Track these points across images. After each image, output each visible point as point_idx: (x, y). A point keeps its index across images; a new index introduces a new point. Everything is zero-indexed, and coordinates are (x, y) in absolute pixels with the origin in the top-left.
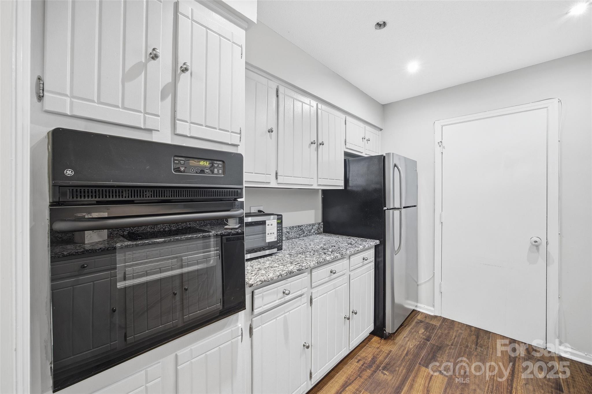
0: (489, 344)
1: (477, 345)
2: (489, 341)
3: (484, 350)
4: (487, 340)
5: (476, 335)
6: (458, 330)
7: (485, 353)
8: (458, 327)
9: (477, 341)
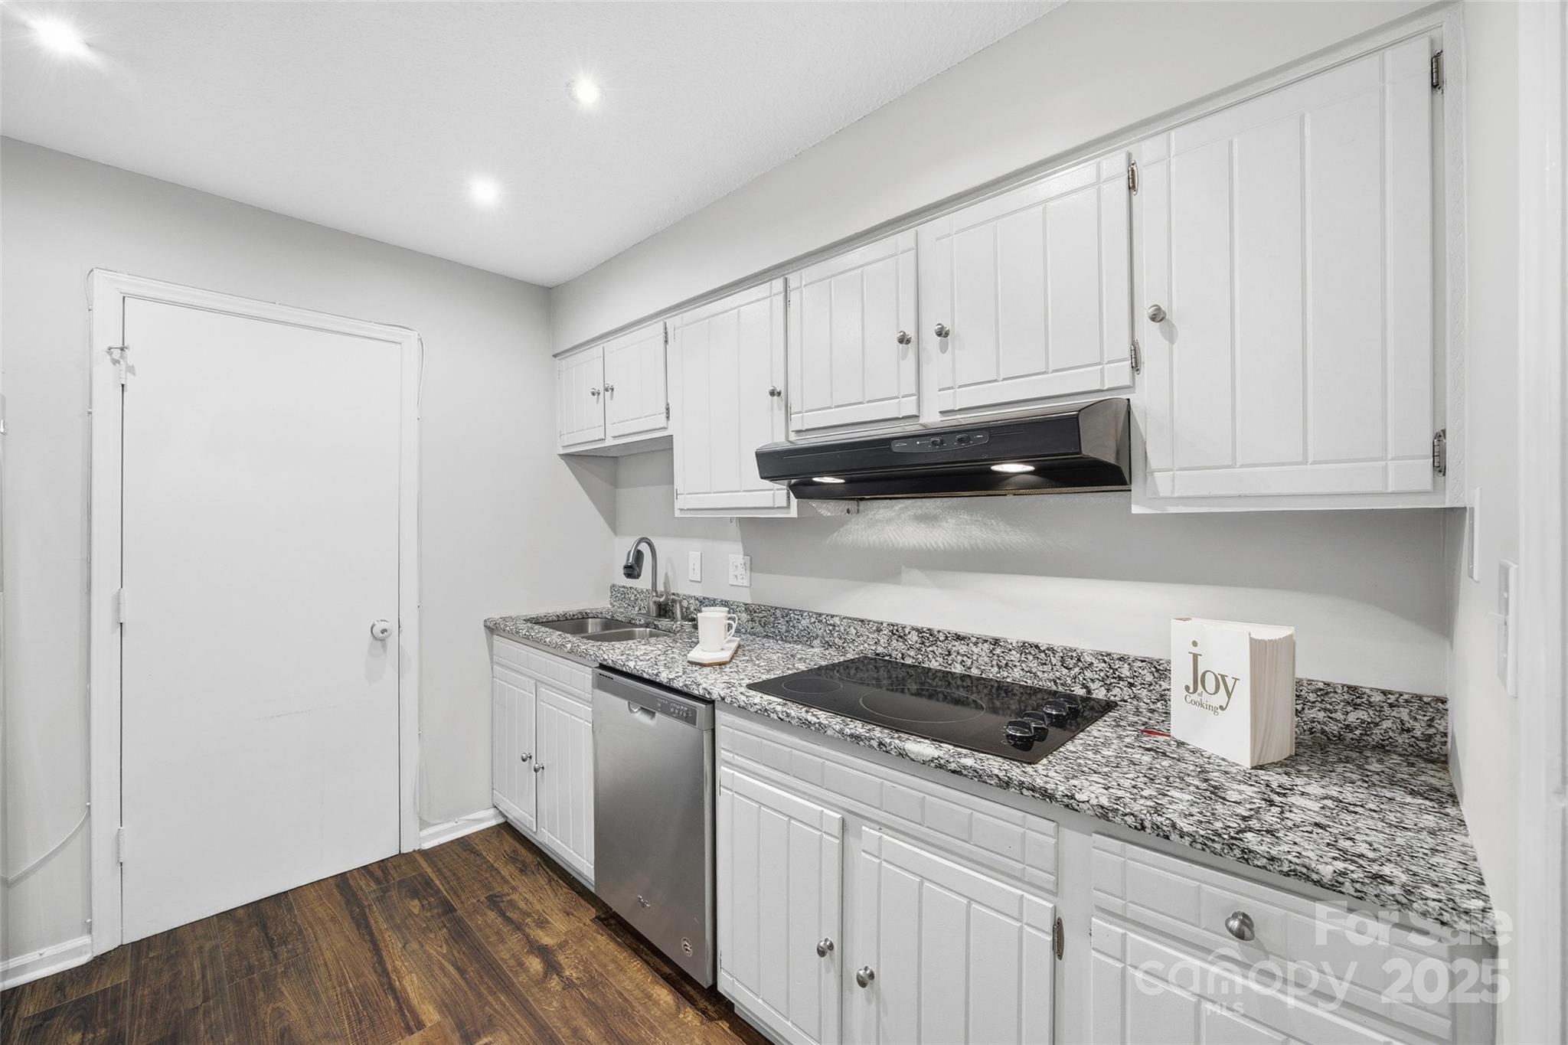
0: (298, 921)
1: (272, 946)
2: (295, 916)
3: (293, 945)
4: (289, 916)
5: (257, 924)
6: (200, 948)
7: (300, 950)
8: (196, 938)
9: (267, 935)
